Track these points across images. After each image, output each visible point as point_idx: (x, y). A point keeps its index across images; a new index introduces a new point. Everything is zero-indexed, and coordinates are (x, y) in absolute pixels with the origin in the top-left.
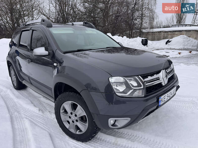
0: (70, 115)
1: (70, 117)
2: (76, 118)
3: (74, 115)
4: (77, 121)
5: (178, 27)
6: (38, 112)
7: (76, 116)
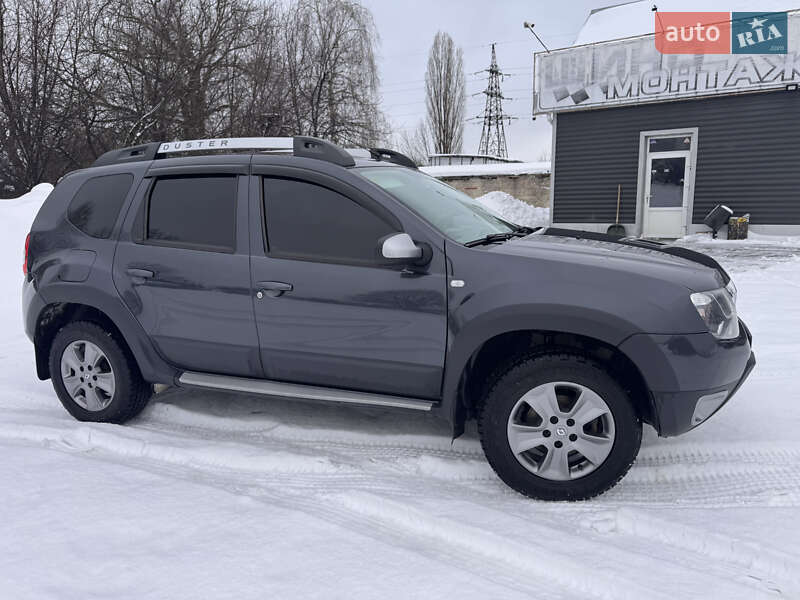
0: (550, 427)
1: (547, 434)
2: (572, 430)
3: (562, 422)
4: (573, 438)
5: (450, 164)
6: (332, 469)
7: (571, 423)
